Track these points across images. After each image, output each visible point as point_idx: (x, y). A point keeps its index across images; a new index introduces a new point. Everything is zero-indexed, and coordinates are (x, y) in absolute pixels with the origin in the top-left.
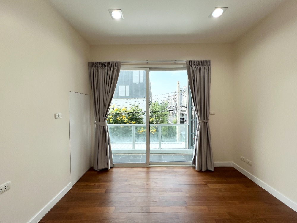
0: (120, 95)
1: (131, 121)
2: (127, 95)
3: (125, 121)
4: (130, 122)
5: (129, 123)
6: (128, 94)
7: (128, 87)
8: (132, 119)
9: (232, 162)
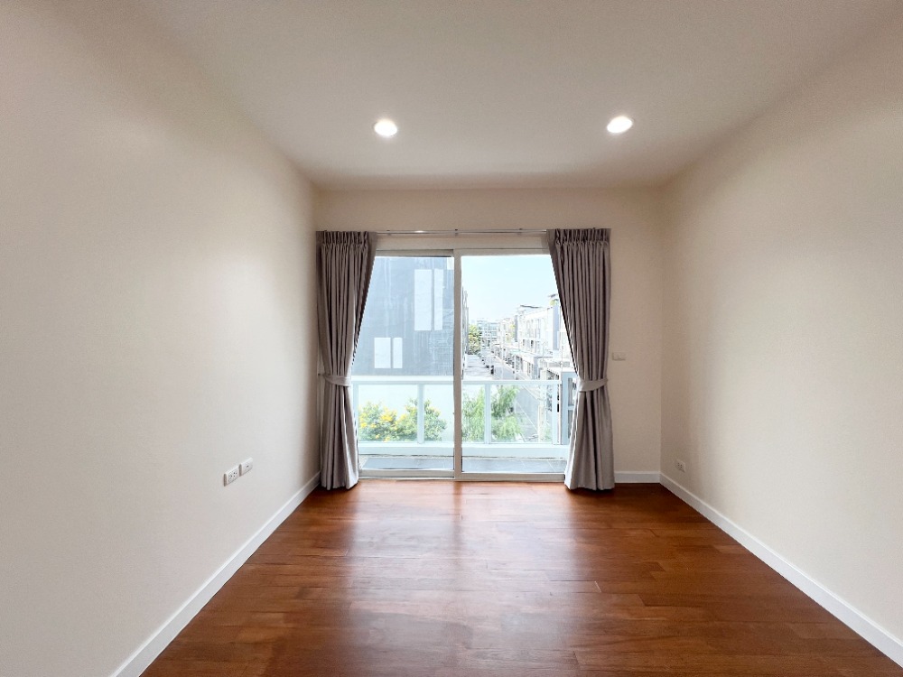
0: (377, 365)
2: (395, 367)
6: (398, 364)
7: (398, 342)
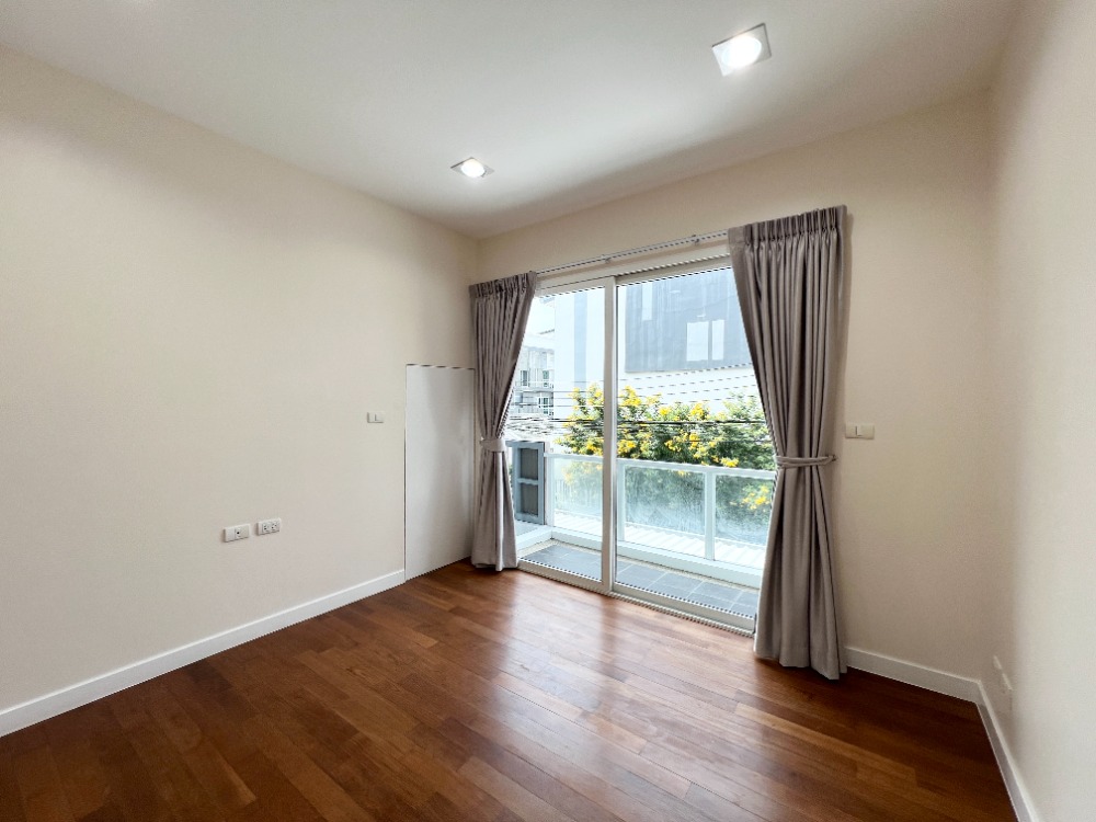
1: (719, 457)
3: (697, 455)
4: (716, 460)
5: (712, 462)
8: (725, 450)
9: (979, 683)
